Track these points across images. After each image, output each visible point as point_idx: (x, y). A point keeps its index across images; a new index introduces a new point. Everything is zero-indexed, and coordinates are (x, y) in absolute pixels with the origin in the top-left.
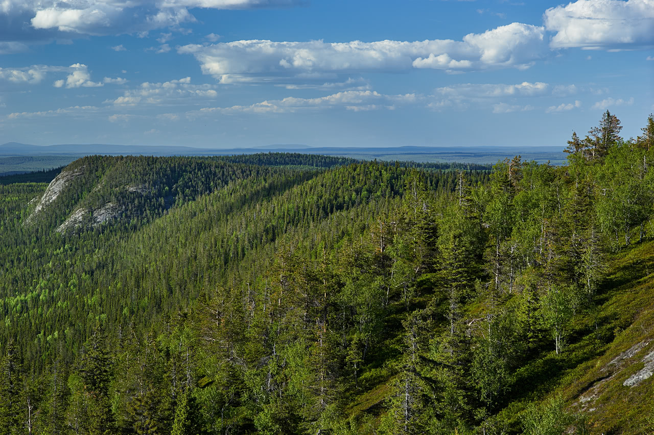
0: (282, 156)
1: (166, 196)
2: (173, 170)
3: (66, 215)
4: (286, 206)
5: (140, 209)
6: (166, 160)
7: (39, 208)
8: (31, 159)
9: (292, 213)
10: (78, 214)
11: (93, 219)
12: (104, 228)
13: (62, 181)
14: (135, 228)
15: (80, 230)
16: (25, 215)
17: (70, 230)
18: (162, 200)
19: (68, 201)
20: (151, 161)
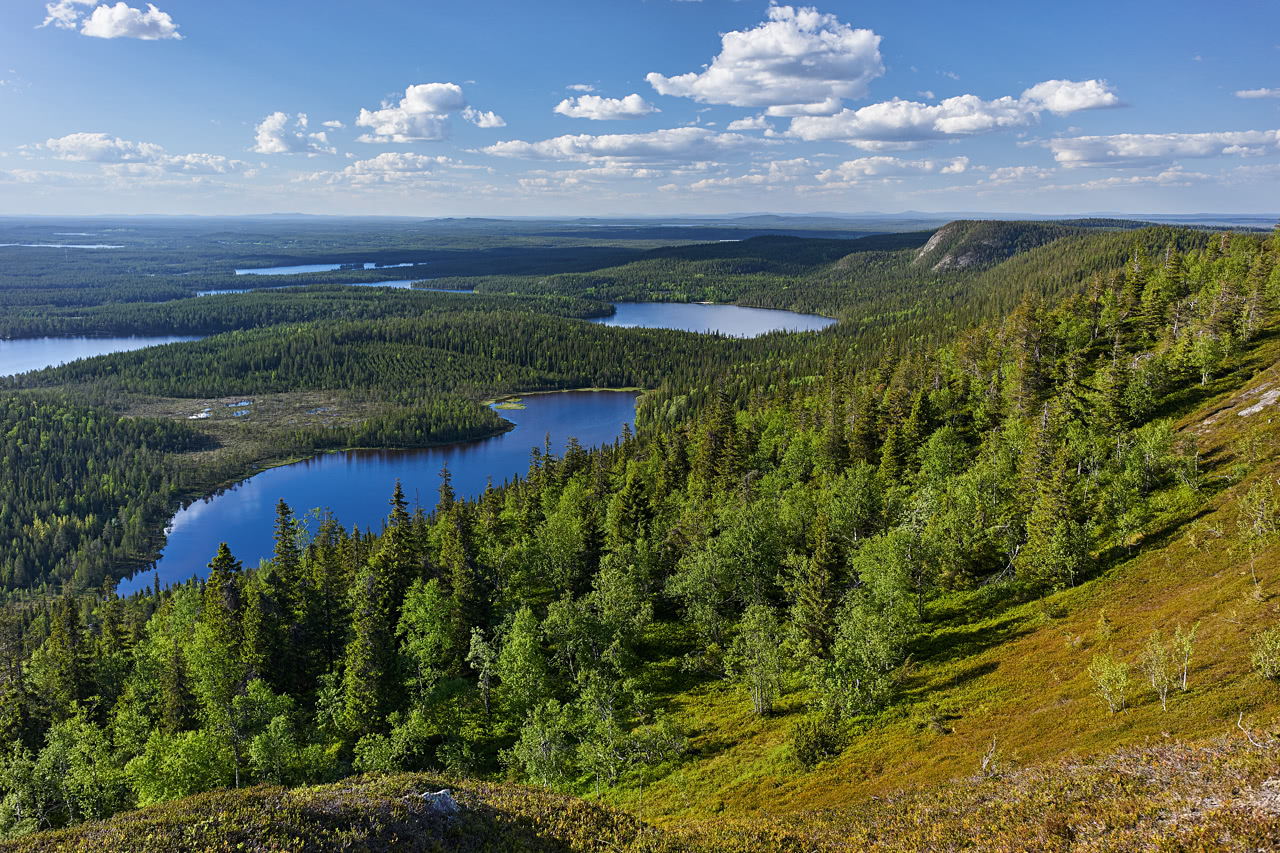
0: (1099, 220)
1: (1009, 248)
2: (1016, 230)
3: (939, 259)
4: (1092, 257)
5: (990, 257)
6: (1011, 223)
7: (922, 254)
8: (922, 221)
9: (1097, 262)
10: (947, 259)
11: (957, 263)
12: (964, 268)
13: (938, 237)
14: (985, 269)
15: (948, 270)
16: (913, 259)
17: (941, 269)
18: (1006, 251)
19: (942, 250)
20: (1001, 224)
